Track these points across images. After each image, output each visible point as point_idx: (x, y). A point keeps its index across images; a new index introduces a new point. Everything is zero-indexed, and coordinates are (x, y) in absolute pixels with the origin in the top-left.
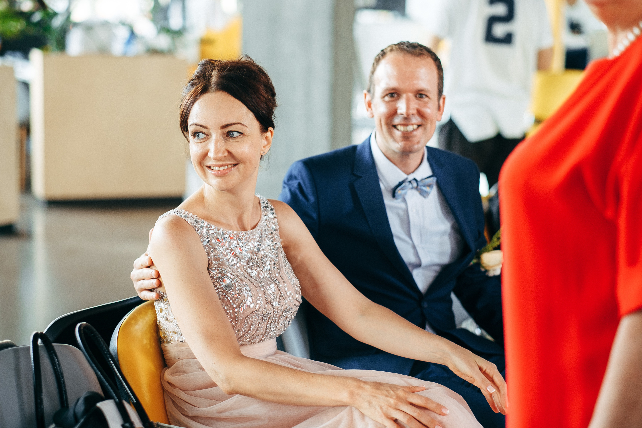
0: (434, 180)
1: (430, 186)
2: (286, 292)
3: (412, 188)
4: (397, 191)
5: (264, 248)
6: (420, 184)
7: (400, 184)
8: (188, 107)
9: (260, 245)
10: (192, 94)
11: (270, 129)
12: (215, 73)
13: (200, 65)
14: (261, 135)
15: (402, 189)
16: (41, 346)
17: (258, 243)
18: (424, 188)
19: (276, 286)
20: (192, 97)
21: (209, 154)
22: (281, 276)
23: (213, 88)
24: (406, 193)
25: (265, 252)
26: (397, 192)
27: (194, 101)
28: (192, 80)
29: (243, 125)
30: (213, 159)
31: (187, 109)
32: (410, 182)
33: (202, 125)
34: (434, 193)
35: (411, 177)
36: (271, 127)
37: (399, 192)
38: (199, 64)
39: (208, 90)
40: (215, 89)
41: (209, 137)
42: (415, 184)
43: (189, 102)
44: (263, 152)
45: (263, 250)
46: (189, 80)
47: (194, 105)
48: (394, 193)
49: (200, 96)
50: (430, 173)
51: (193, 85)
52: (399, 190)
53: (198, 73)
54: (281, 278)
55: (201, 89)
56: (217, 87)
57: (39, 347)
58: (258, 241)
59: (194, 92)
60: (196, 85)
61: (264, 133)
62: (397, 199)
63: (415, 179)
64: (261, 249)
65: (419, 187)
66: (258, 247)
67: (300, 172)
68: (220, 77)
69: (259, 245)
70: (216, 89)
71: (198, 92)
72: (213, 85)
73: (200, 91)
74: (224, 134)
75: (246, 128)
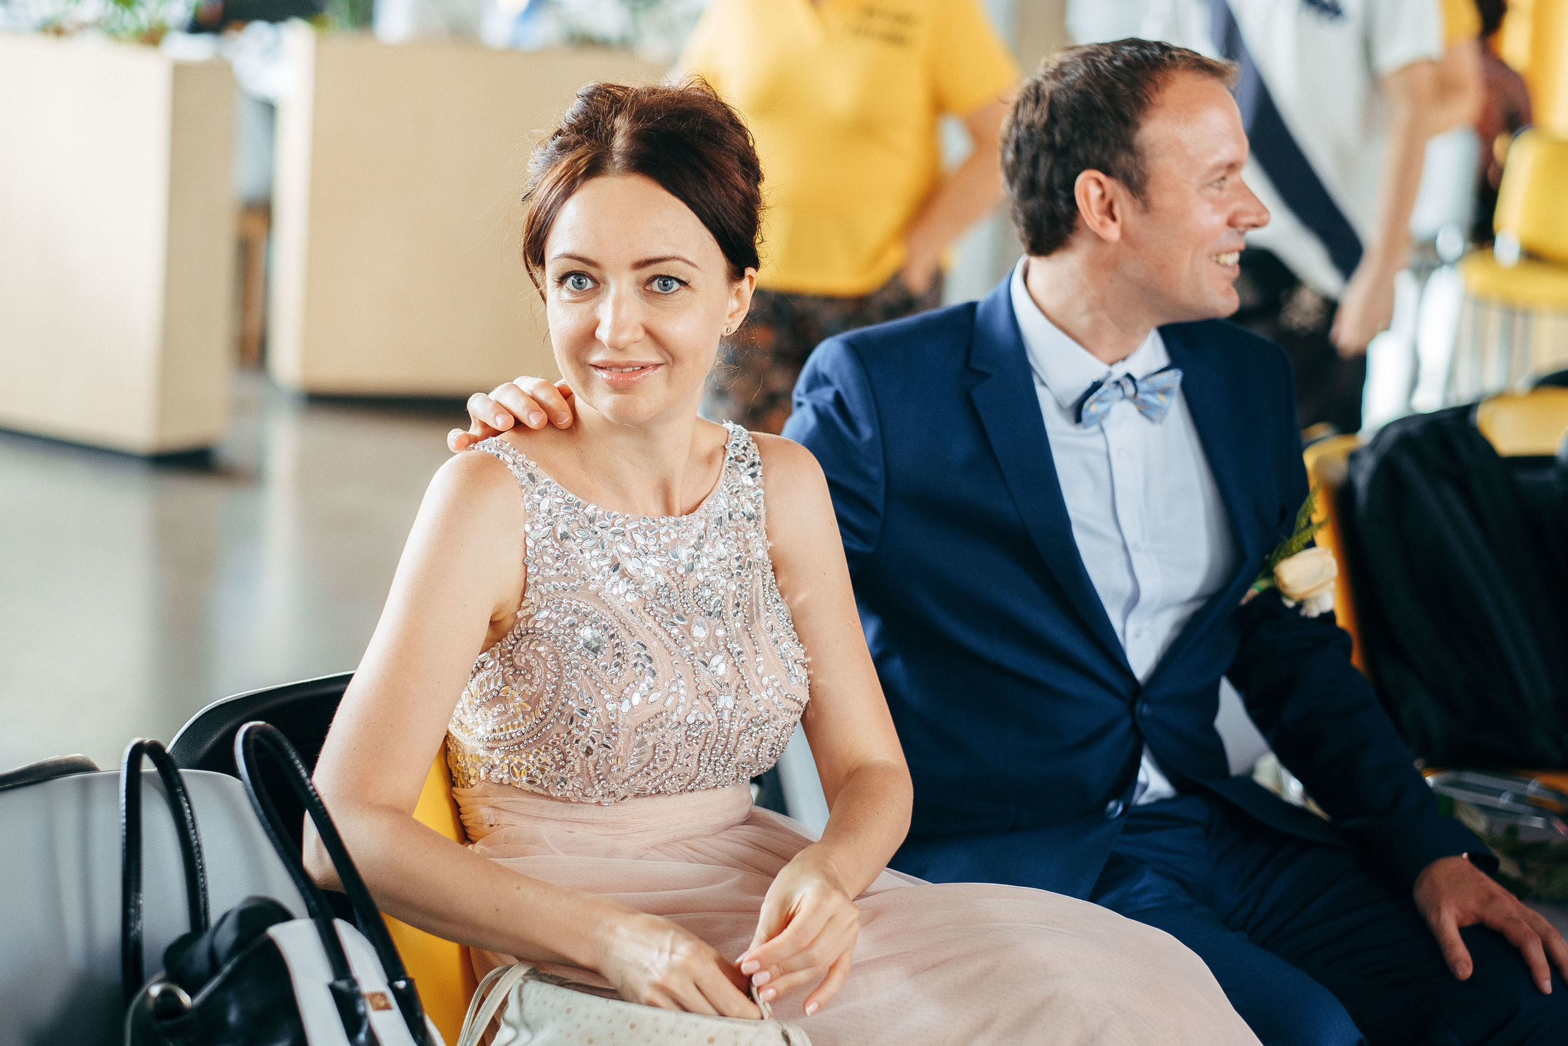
0: (1174, 378)
1: (1165, 391)
2: (760, 678)
3: (1124, 397)
4: (1086, 405)
5: (706, 566)
6: (1143, 387)
7: (1096, 386)
8: (550, 209)
9: (698, 557)
10: (563, 173)
11: (749, 271)
12: (622, 125)
13: (582, 96)
14: (727, 287)
15: (1099, 400)
16: (149, 774)
17: (692, 551)
18: (1150, 398)
19: (731, 661)
20: (562, 183)
21: (598, 333)
22: (752, 636)
23: (617, 166)
24: (1107, 412)
25: (708, 573)
26: (1087, 410)
27: (567, 194)
28: (559, 133)
29: (688, 262)
30: (607, 346)
31: (548, 212)
32: (1118, 383)
33: (586, 257)
34: (1175, 410)
35: (1119, 371)
36: (752, 267)
37: (1092, 408)
38: (580, 93)
39: (603, 169)
40: (624, 169)
41: (601, 288)
42: (1130, 390)
43: (554, 195)
44: (727, 329)
45: (703, 569)
46: (552, 132)
47: (566, 202)
48: (1077, 413)
49: (582, 183)
50: (1163, 360)
51: (562, 148)
52: (1091, 404)
53: (576, 116)
54: (750, 640)
55: (586, 164)
56: (629, 164)
57: (143, 777)
58: (693, 546)
59: (568, 167)
60: (573, 148)
61: (736, 284)
62: (1085, 427)
63: (1129, 376)
64: (698, 567)
65: (1140, 396)
66: (690, 561)
67: (835, 365)
68: (637, 137)
69: (695, 557)
70: (627, 169)
71: (577, 172)
72: (617, 158)
73: (582, 171)
74: (638, 283)
75: (694, 269)
